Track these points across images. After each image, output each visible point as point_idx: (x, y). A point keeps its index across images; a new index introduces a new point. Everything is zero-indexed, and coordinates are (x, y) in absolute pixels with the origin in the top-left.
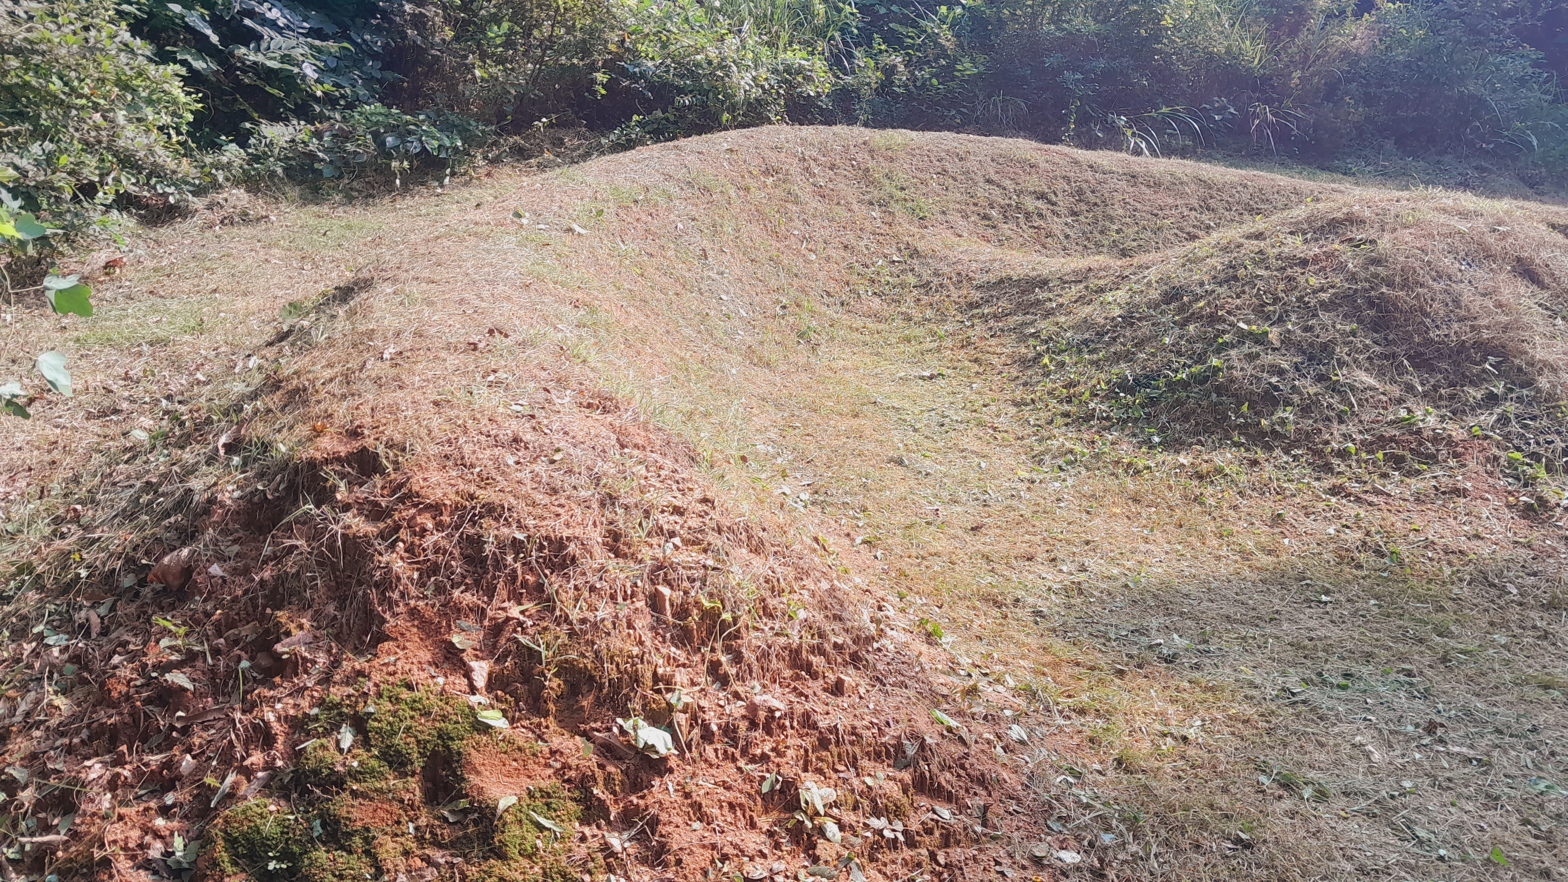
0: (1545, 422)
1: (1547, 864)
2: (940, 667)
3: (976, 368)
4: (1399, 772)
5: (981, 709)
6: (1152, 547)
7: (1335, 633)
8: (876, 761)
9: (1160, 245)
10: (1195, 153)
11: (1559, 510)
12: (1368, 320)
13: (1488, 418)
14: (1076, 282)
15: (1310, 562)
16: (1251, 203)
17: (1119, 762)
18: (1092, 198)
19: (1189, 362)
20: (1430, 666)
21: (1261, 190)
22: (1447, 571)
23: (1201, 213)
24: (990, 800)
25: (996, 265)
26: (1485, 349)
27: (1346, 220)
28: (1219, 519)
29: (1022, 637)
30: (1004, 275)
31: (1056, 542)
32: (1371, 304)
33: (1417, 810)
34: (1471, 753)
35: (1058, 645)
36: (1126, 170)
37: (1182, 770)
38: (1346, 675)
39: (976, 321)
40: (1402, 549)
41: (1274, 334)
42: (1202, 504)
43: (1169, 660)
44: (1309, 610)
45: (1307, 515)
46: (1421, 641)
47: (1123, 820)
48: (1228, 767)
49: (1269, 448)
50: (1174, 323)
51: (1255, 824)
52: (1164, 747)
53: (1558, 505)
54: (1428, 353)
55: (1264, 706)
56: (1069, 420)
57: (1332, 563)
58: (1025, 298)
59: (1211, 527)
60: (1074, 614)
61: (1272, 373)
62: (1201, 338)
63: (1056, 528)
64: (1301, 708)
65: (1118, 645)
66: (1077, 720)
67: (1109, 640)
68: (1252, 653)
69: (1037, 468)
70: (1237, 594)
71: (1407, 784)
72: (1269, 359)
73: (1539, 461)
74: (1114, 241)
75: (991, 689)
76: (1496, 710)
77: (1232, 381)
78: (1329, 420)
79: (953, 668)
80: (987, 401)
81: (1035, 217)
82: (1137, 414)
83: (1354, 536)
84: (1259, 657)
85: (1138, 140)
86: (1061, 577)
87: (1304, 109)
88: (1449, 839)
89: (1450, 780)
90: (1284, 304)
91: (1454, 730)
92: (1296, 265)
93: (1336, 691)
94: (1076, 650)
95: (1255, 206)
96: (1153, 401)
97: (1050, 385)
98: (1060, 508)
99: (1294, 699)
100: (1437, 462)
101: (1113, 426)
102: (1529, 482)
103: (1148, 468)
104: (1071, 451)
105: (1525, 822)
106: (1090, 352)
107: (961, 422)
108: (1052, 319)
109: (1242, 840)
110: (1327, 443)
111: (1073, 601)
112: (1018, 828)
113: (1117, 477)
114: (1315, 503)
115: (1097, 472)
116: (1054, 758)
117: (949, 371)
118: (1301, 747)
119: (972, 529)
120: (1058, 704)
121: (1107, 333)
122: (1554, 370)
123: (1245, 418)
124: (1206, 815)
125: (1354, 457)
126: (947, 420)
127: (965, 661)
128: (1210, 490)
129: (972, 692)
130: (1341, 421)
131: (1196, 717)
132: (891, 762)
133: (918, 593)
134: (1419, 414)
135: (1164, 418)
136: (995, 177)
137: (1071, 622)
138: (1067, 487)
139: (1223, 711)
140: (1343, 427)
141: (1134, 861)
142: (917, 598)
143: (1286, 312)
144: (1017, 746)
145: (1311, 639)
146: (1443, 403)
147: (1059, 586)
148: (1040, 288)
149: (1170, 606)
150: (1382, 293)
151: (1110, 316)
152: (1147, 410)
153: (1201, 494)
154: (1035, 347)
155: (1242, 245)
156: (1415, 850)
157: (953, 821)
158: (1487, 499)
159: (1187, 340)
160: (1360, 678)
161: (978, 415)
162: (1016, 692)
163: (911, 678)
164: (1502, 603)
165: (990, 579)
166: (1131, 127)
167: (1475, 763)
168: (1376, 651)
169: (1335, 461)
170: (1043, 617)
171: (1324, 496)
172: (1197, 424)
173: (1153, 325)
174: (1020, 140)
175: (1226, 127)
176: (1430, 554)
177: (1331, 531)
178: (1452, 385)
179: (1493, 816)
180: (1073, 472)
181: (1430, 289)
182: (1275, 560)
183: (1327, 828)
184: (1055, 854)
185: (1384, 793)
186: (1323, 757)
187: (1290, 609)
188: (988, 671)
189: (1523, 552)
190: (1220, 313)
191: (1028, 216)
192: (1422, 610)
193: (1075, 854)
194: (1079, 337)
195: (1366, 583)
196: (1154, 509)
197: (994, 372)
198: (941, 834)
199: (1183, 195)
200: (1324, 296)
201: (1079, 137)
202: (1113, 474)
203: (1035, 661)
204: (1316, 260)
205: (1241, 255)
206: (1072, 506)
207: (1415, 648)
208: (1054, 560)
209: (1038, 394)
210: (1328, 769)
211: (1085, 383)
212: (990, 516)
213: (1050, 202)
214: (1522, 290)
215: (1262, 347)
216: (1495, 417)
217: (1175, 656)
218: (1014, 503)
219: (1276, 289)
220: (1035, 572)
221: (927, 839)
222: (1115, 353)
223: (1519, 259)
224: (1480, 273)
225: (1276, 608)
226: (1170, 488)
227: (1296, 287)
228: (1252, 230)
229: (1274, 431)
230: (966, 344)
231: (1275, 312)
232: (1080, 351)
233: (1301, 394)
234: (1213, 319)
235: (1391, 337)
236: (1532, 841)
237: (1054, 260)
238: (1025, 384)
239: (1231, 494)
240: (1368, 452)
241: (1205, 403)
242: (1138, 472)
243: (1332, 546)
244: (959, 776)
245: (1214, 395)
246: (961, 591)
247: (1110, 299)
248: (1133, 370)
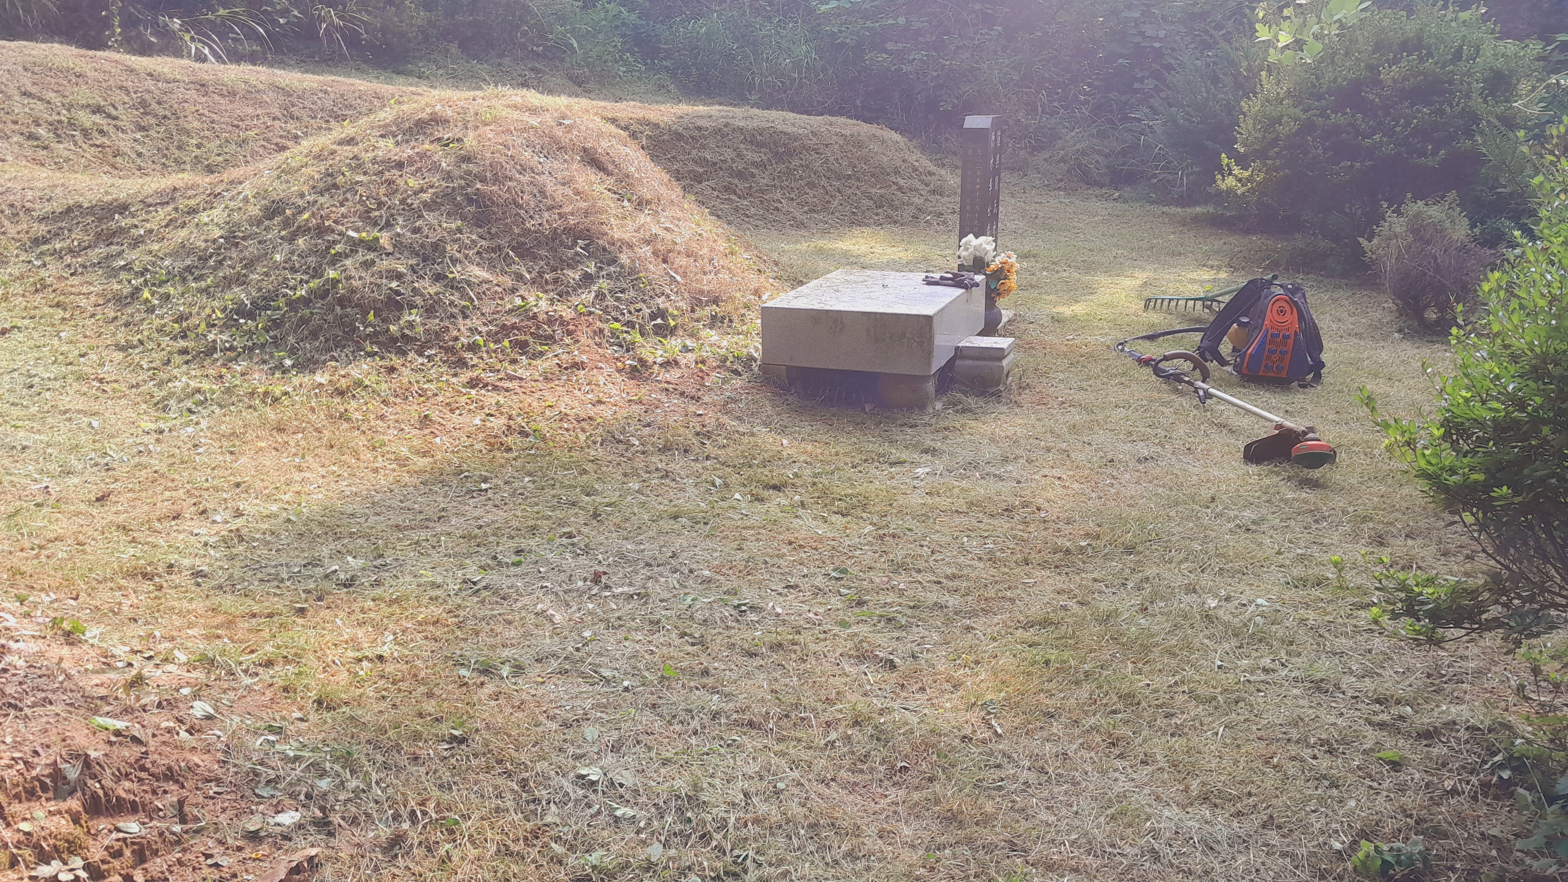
0: (632, 293)
1: (705, 664)
2: (90, 666)
3: (60, 313)
4: (579, 625)
5: (152, 697)
6: (307, 475)
7: (500, 515)
8: (28, 800)
9: (249, 158)
10: (266, 59)
11: (656, 367)
12: (470, 216)
13: (587, 296)
14: (162, 204)
15: (465, 455)
16: (335, 109)
17: (319, 702)
18: (161, 112)
19: (305, 277)
20: (586, 524)
21: (342, 95)
22: (582, 437)
23: (286, 122)
24: (185, 793)
25: (58, 190)
26: (575, 234)
27: (431, 120)
28: (367, 432)
29: (186, 604)
30: (71, 202)
31: (203, 493)
32: (470, 201)
33: (599, 654)
34: (631, 590)
35: (228, 601)
36: (192, 78)
37: (385, 690)
38: (518, 552)
39: (48, 259)
40: (543, 426)
41: (385, 239)
42: (348, 420)
43: (348, 584)
44: (472, 501)
45: (452, 411)
46: (574, 504)
47: (336, 760)
48: (428, 671)
49: (403, 353)
50: (282, 238)
51: (465, 717)
52: (361, 673)
53: (655, 363)
54: (528, 241)
55: (450, 603)
56: (189, 357)
57: (484, 451)
58: (104, 227)
59: (362, 441)
60: (238, 564)
61: (391, 278)
62: (313, 251)
63: (199, 477)
64: (485, 593)
65: (293, 584)
66: (265, 674)
67: (282, 581)
68: (428, 555)
69: (162, 415)
70: (401, 501)
71: (587, 634)
72: (385, 264)
73: (633, 328)
74: (196, 157)
75: (159, 672)
76: (642, 547)
77: (353, 291)
78: (454, 317)
79: (107, 662)
80: (84, 350)
81: (95, 134)
82: (262, 340)
83: (498, 423)
84: (436, 557)
85: (199, 45)
86: (216, 528)
87: (369, 13)
88: (629, 670)
89: (619, 618)
90: (389, 208)
91: (615, 574)
92: (392, 167)
93: (512, 569)
94: (249, 601)
95: (340, 113)
96: (276, 324)
97: (157, 322)
98: (199, 454)
99: (476, 588)
100: (555, 342)
101: (239, 354)
102: (629, 347)
103: (286, 393)
104: (198, 391)
105: (683, 635)
106: (196, 279)
107: (55, 379)
108: (142, 247)
109: (456, 737)
110: (456, 339)
111: (235, 551)
112: (224, 810)
113: (255, 409)
114: (458, 398)
115: (232, 408)
116: (248, 722)
117: (26, 322)
118: (492, 630)
119: (98, 500)
120: (241, 663)
121: (211, 257)
122: (630, 247)
123: (374, 327)
124: (417, 725)
125: (484, 349)
126: (37, 379)
127: (121, 651)
128: (354, 404)
129: (138, 682)
130: (465, 317)
131: (386, 633)
132: (51, 794)
133: (42, 590)
134: (532, 300)
135: (291, 339)
136: (34, 90)
137: (237, 573)
138: (202, 430)
139: (412, 618)
140: (468, 322)
141: (357, 797)
142: (43, 595)
143: (392, 215)
144: (203, 723)
145: (480, 527)
146: (550, 287)
147: (216, 539)
148: (121, 214)
149: (339, 530)
150: (478, 189)
151: (210, 237)
152: (272, 333)
153: (346, 410)
154: (129, 282)
155: (335, 152)
156: (605, 689)
157: (144, 832)
158: (601, 368)
159: (299, 255)
160: (530, 551)
161: (77, 368)
162: (190, 666)
163: (54, 691)
164: (630, 455)
165: (132, 551)
166: (188, 31)
167: (635, 597)
168: (539, 522)
169: (468, 355)
170: (205, 576)
171: (464, 391)
172: (327, 340)
173: (259, 242)
174: (56, 45)
175: (294, 31)
176: (566, 426)
177: (477, 421)
178: (553, 269)
179: (659, 638)
180: (205, 412)
181: (519, 182)
182: (431, 460)
183: (529, 698)
184: (272, 821)
185: (570, 649)
186: (512, 633)
187: (454, 504)
188: (152, 653)
189: (636, 408)
190: (327, 223)
191: (86, 133)
192: (568, 477)
193: (293, 813)
194: (179, 265)
195: (518, 463)
196: (301, 435)
197: (84, 315)
198: (133, 852)
199: (261, 104)
200: (426, 196)
201: (128, 42)
202: (250, 407)
203: (205, 627)
204: (411, 161)
205: (336, 162)
206: (212, 450)
207: (570, 511)
208: (204, 512)
209: (146, 333)
210: (519, 644)
211: (198, 314)
212: (116, 480)
213: (109, 116)
214: (593, 178)
215: (376, 254)
216: (593, 294)
217: (353, 578)
218: (144, 459)
219: (378, 194)
220: (184, 531)
221: (116, 863)
222: (224, 278)
223: (585, 150)
224: (556, 165)
225: (442, 505)
226: (313, 410)
227: (397, 190)
228: (343, 136)
229: (404, 336)
230: (41, 287)
231: (381, 217)
232: (184, 280)
233: (422, 295)
234: (321, 230)
235: (493, 231)
236: (690, 649)
237: (130, 181)
238: (127, 325)
239: (375, 404)
240: (495, 342)
241: (330, 318)
242: (276, 400)
243: (481, 436)
244: (140, 780)
245: (338, 308)
246: (99, 573)
247: (206, 220)
248: (248, 294)
